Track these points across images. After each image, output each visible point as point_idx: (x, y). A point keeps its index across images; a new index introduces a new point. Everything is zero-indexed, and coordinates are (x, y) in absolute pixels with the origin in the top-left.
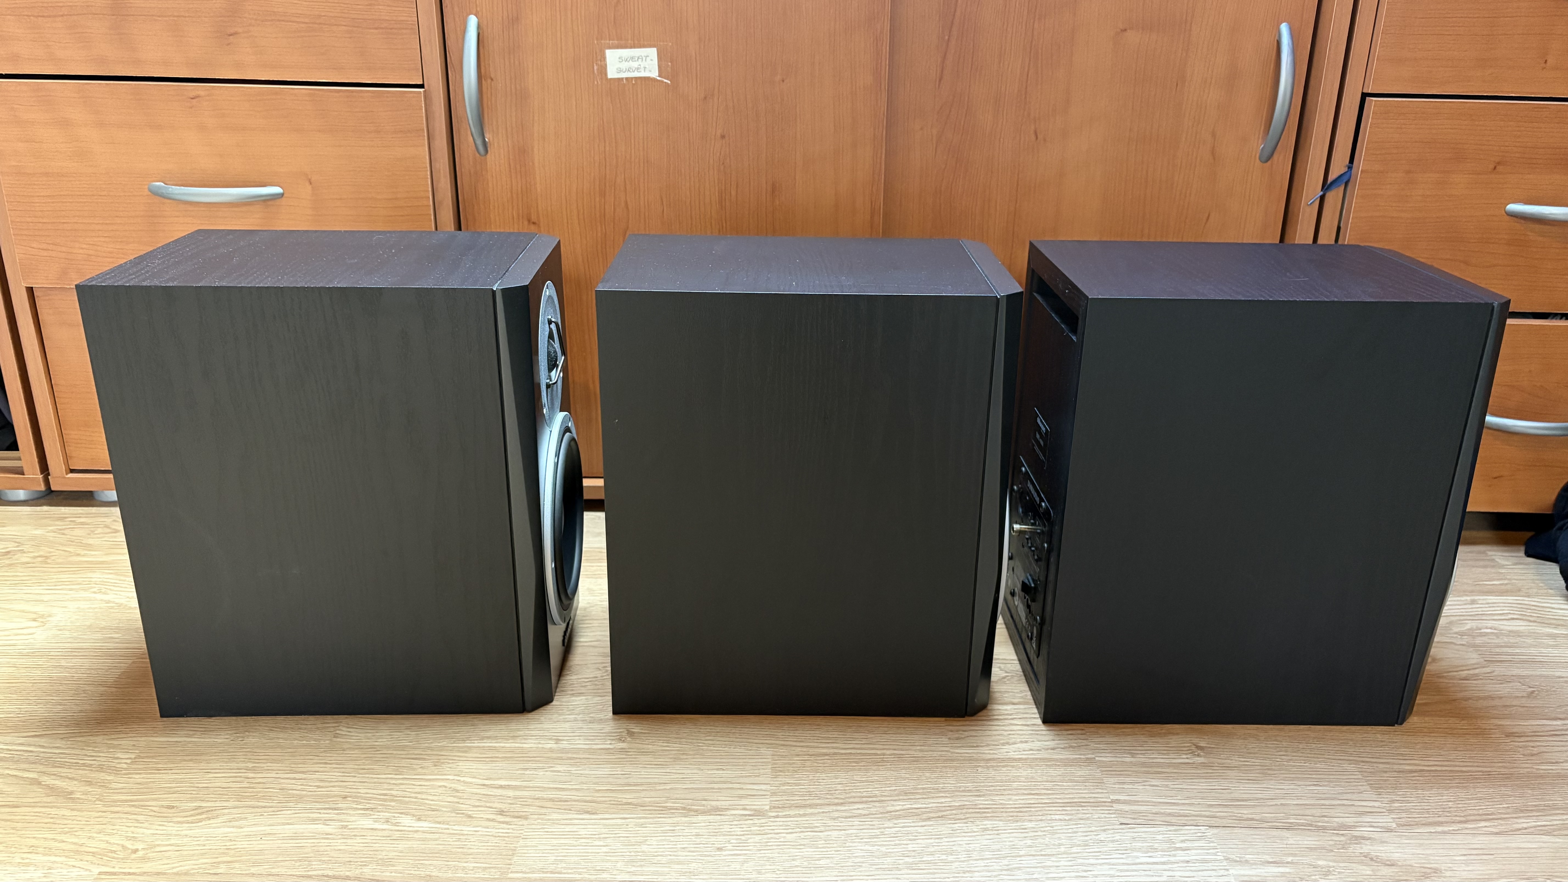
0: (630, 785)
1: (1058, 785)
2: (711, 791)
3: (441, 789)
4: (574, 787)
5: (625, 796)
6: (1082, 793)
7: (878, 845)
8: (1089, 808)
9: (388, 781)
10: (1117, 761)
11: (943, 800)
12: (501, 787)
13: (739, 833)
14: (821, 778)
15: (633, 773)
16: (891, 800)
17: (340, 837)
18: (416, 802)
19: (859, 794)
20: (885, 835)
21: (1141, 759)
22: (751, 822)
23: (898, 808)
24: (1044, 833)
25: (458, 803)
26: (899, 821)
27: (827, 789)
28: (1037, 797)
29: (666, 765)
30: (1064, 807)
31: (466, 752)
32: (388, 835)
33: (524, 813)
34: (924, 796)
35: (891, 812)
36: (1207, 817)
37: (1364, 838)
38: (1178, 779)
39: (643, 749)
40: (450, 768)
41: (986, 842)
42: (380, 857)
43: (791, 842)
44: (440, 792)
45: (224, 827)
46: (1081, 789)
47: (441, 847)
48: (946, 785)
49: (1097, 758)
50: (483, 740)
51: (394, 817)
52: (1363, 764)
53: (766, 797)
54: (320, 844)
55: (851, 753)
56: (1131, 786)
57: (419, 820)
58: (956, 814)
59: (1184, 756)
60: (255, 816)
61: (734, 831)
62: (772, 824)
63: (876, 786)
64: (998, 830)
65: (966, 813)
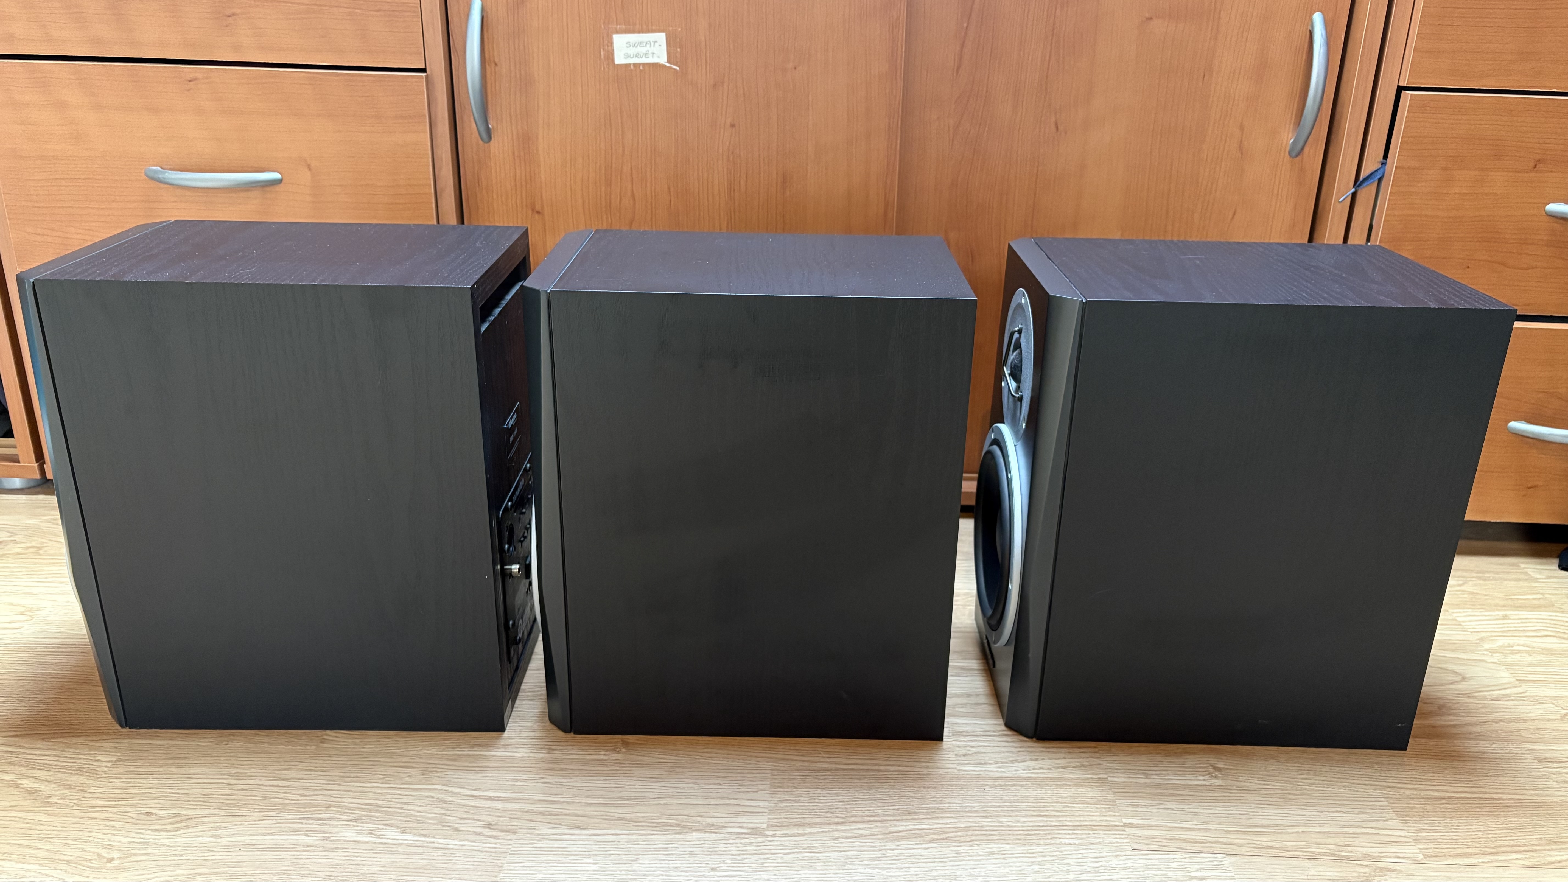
0: (622, 799)
1: (1068, 807)
2: (707, 806)
3: (428, 799)
4: (565, 800)
5: (617, 811)
6: (1093, 816)
7: (878, 868)
8: (1101, 832)
9: (373, 790)
10: (1131, 782)
11: (948, 821)
12: (490, 798)
13: (734, 853)
14: (821, 795)
15: (627, 787)
16: (894, 820)
17: (321, 849)
18: (401, 813)
19: (860, 813)
20: (886, 857)
21: (1156, 779)
22: (747, 841)
23: (901, 829)
24: (1052, 858)
25: (445, 815)
26: (902, 843)
27: (827, 807)
28: (1045, 819)
29: (662, 779)
30: (1074, 830)
31: (455, 760)
32: (370, 848)
33: (513, 827)
34: (928, 817)
35: (893, 833)
36: (1225, 844)
37: (1389, 870)
38: (1194, 802)
39: (638, 761)
40: (439, 777)
41: (991, 867)
42: (362, 871)
43: (789, 863)
44: (428, 802)
45: (203, 836)
46: (1092, 811)
47: (425, 862)
48: (952, 805)
49: (1109, 778)
50: (473, 747)
51: (378, 828)
52: (1389, 789)
53: (764, 814)
54: (300, 857)
55: (853, 769)
56: (1145, 810)
57: (404, 832)
58: (961, 836)
59: (1201, 778)
60: (236, 825)
61: (730, 851)
62: (769, 843)
63: (879, 805)
64: (1005, 854)
65: (972, 835)
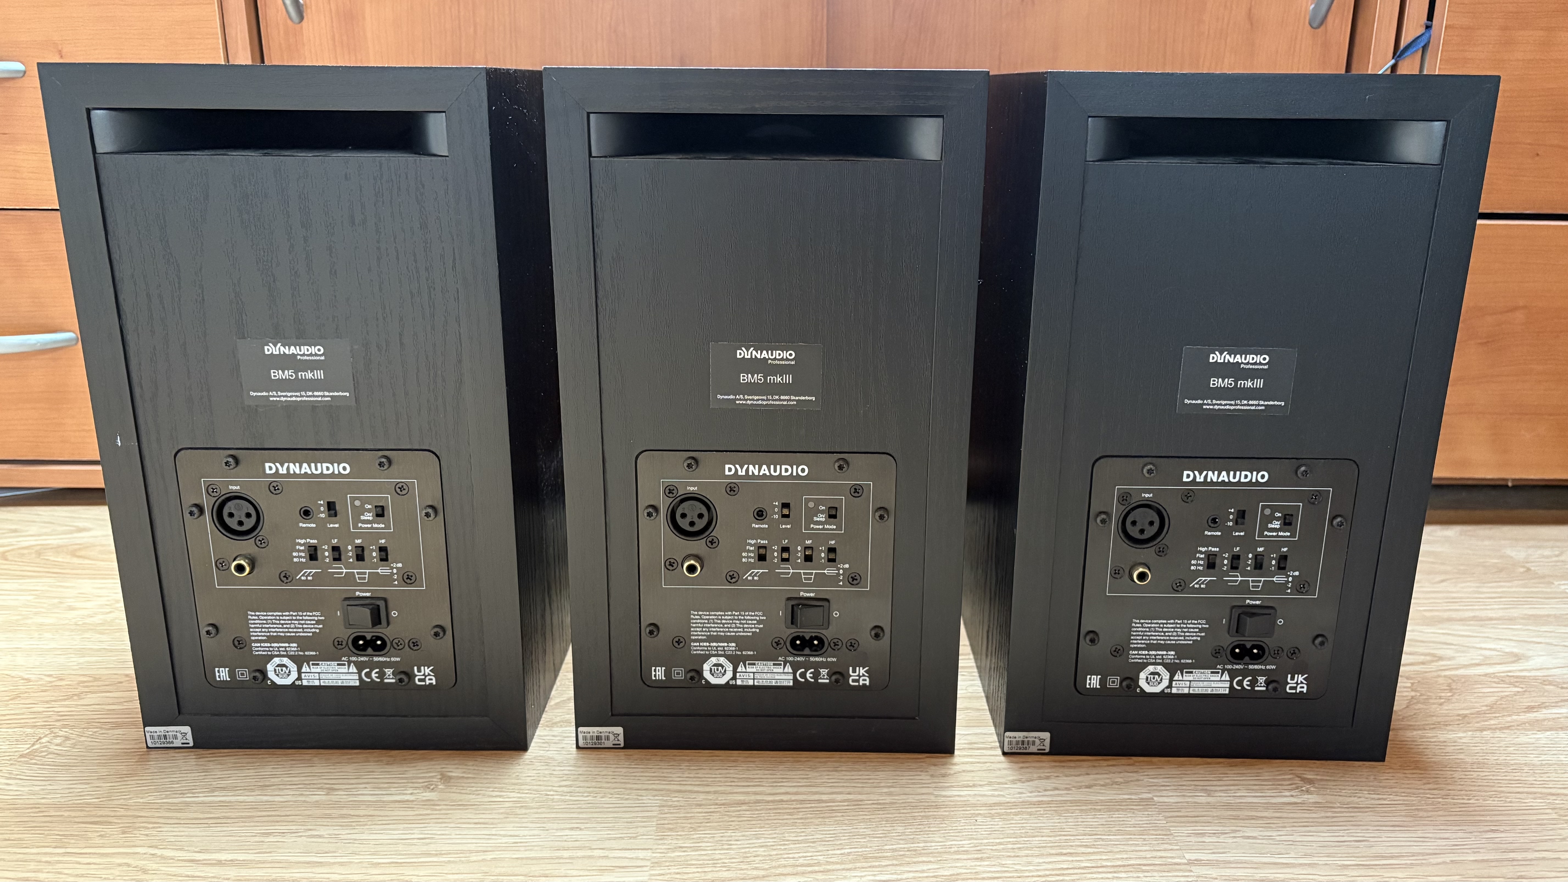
1: (1103, 840)
2: (556, 861)
4: (339, 860)
6: (1141, 851)
10: (1187, 802)
11: (925, 868)
12: (220, 863)
14: (733, 838)
15: (437, 837)
19: (791, 862)
21: (1221, 797)
27: (741, 854)
28: (1070, 859)
29: (492, 824)
31: (179, 810)
34: (895, 862)
38: (1285, 827)
39: (461, 800)
40: (147, 835)
46: (1137, 845)
48: (929, 844)
49: (1155, 799)
50: (213, 791)
55: (782, 801)
56: (1214, 839)
59: (1287, 794)
63: (820, 848)
